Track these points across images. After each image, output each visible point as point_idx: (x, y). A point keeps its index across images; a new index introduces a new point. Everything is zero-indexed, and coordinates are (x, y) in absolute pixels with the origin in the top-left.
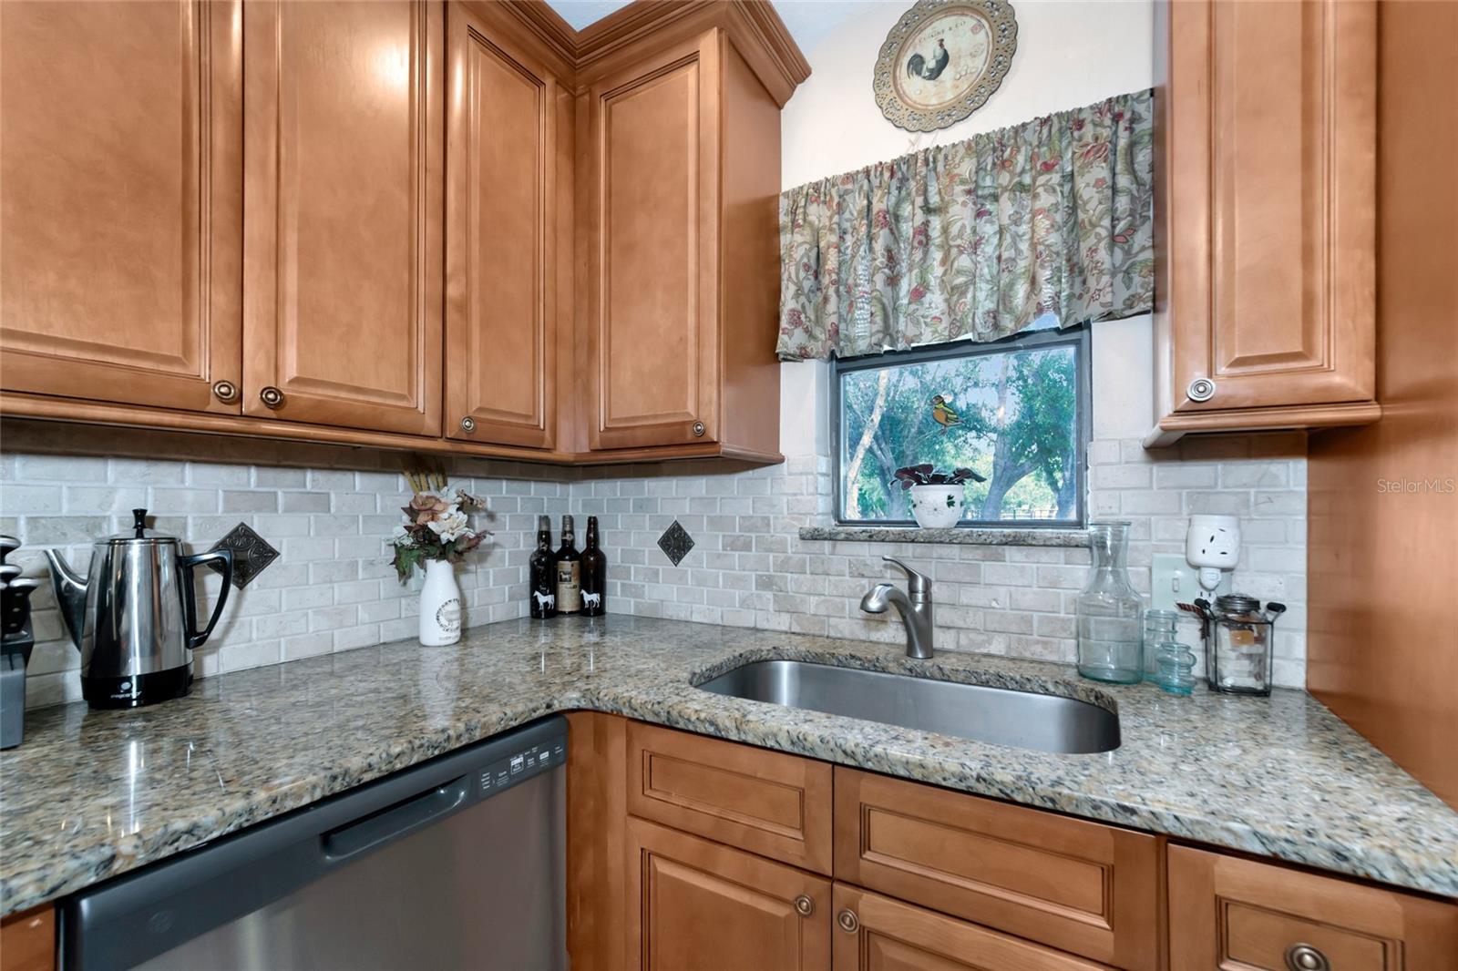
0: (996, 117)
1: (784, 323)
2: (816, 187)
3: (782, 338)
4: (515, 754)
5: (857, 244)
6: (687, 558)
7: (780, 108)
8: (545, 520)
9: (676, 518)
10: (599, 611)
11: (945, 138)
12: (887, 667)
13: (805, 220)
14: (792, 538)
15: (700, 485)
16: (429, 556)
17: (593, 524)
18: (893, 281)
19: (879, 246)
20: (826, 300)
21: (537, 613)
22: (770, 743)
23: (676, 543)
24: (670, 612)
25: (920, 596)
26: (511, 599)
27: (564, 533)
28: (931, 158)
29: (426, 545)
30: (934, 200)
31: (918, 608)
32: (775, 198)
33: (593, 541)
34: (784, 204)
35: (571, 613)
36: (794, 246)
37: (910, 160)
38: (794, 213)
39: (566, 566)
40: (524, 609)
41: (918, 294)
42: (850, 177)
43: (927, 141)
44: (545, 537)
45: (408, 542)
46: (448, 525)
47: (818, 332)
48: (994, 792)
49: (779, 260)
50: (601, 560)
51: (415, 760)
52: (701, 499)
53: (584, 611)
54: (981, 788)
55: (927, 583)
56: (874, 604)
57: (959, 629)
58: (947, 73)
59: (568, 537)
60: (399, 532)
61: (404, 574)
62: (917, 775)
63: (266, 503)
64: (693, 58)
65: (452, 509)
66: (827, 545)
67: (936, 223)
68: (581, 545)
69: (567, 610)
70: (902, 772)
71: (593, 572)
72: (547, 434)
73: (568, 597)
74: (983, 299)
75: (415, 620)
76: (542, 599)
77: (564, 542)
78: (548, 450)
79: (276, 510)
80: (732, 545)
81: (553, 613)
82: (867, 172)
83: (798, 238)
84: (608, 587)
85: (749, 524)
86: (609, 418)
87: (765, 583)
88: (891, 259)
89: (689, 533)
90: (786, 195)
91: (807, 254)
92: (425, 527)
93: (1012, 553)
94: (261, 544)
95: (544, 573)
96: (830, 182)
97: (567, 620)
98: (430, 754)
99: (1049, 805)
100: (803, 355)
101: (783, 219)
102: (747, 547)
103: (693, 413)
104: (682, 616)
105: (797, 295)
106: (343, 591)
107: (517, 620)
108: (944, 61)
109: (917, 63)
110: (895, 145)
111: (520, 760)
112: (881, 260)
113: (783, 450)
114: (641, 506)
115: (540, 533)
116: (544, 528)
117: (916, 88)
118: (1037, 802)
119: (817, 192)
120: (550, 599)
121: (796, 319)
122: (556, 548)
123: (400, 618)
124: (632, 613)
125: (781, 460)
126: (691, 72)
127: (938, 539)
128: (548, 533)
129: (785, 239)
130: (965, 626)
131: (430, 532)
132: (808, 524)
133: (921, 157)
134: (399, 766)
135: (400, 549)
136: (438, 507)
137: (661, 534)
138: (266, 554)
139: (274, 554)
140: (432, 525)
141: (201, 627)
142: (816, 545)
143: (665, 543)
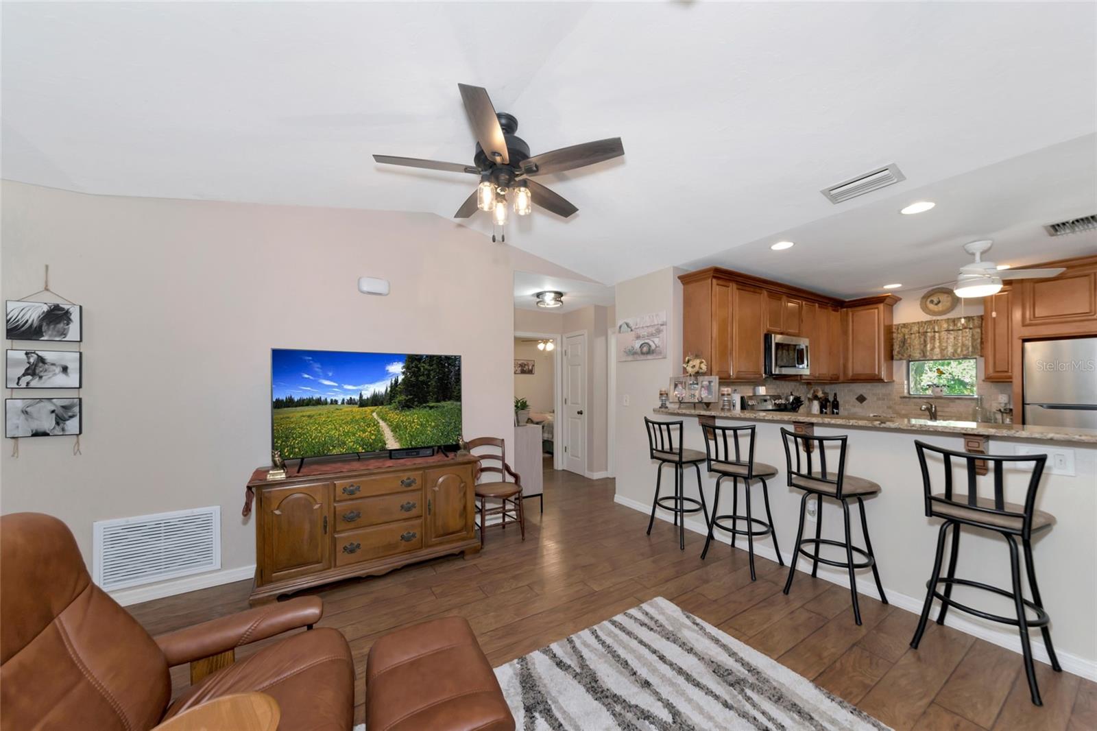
0: (951, 315)
1: (895, 353)
2: (904, 324)
3: (895, 356)
5: (916, 337)
6: (865, 402)
7: (892, 306)
9: (861, 393)
11: (939, 318)
13: (901, 331)
14: (897, 399)
15: (869, 386)
17: (835, 395)
18: (925, 346)
19: (922, 340)
20: (907, 349)
23: (861, 399)
24: (859, 414)
28: (936, 322)
29: (816, 397)
30: (936, 330)
31: (933, 411)
32: (892, 325)
33: (835, 399)
34: (894, 327)
36: (897, 337)
37: (930, 322)
38: (898, 329)
39: (828, 404)
41: (932, 349)
42: (914, 323)
43: (935, 318)
47: (905, 355)
49: (893, 339)
50: (838, 402)
52: (869, 388)
56: (923, 409)
58: (940, 305)
64: (877, 308)
66: (907, 399)
67: (937, 335)
68: (831, 398)
71: (836, 405)
73: (828, 410)
74: (950, 350)
80: (879, 399)
82: (918, 323)
83: (899, 336)
84: (840, 408)
85: (884, 395)
86: (853, 371)
87: (889, 407)
88: (925, 341)
89: (865, 397)
90: (895, 325)
91: (901, 338)
93: (957, 401)
96: (908, 324)
100: (901, 359)
101: (894, 330)
102: (884, 399)
103: (877, 373)
105: (899, 347)
108: (939, 302)
109: (932, 302)
110: (925, 317)
112: (922, 342)
113: (894, 378)
114: (850, 390)
117: (931, 306)
119: (905, 326)
121: (899, 352)
124: (848, 414)
126: (876, 311)
129: (895, 335)
130: (945, 415)
132: (902, 395)
133: (932, 321)
137: (856, 397)
142: (904, 399)
143: (857, 399)
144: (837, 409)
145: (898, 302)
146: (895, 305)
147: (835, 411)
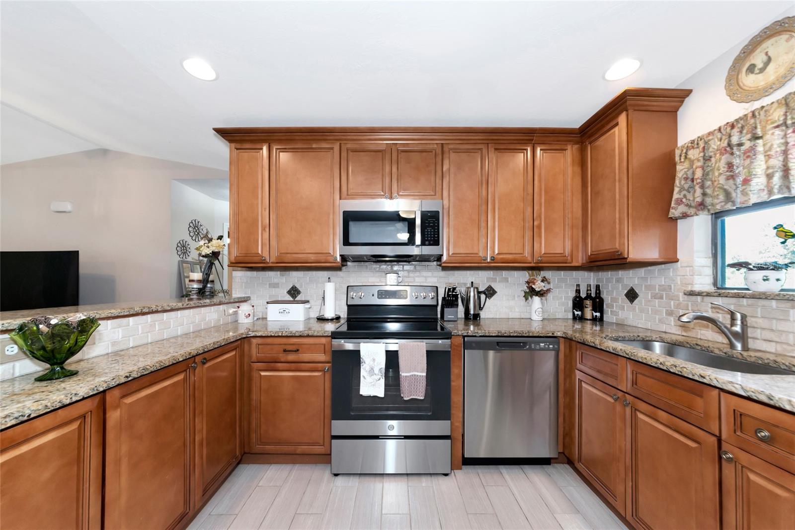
1: (673, 205)
2: (693, 142)
3: (672, 211)
4: (542, 343)
6: (636, 301)
7: (676, 112)
8: (578, 285)
9: (631, 285)
10: (601, 319)
11: (766, 101)
12: (714, 351)
13: (686, 157)
14: (681, 294)
15: (642, 272)
16: (533, 295)
17: (598, 287)
18: (733, 177)
20: (695, 191)
21: (575, 318)
22: (608, 350)
23: (632, 295)
24: (630, 323)
25: (739, 322)
26: (565, 311)
27: (588, 290)
28: (757, 113)
29: (532, 292)
30: (759, 132)
31: (738, 328)
32: (674, 151)
33: (598, 293)
34: (677, 152)
35: (590, 320)
36: (681, 169)
37: (744, 118)
38: (680, 156)
39: (588, 302)
40: (570, 316)
41: (746, 182)
42: (710, 134)
43: (757, 105)
44: (578, 291)
45: (528, 290)
46: (539, 286)
48: (665, 368)
49: (675, 177)
50: (602, 301)
51: (515, 335)
52: (642, 278)
53: (594, 320)
54: (661, 367)
55: (744, 317)
57: (777, 342)
59: (589, 292)
60: (525, 288)
61: (527, 299)
62: (644, 361)
63: (494, 280)
65: (539, 282)
66: (699, 298)
68: (593, 295)
69: (589, 318)
70: (640, 360)
71: (598, 304)
72: (569, 258)
73: (589, 313)
75: (530, 313)
76: (576, 313)
77: (587, 294)
78: (569, 263)
79: (496, 282)
80: (655, 297)
81: (582, 319)
82: (720, 129)
83: (683, 167)
84: (605, 311)
85: (663, 288)
86: (591, 250)
87: (670, 313)
88: (732, 167)
89: (637, 292)
90: (679, 148)
91: (686, 173)
92: (531, 286)
94: (494, 290)
95: (578, 303)
96: (700, 138)
97: (589, 322)
98: (519, 335)
99: (680, 373)
100: (687, 216)
101: (677, 159)
102: (661, 298)
104: (634, 325)
105: (680, 192)
106: (512, 303)
107: (568, 319)
108: (768, 62)
109: (751, 69)
110: (735, 112)
111: (543, 344)
113: (678, 257)
114: (619, 280)
115: (577, 290)
116: (578, 288)
117: (749, 81)
118: (677, 372)
119: (693, 144)
120: (579, 313)
121: (680, 202)
122: (583, 295)
123: (527, 312)
124: (615, 322)
125: (677, 261)
127: (758, 297)
128: (579, 290)
129: (677, 168)
130: (780, 341)
131: (533, 288)
132: (689, 288)
133: (750, 115)
134: (512, 335)
135: (525, 292)
136: (535, 281)
137: (626, 292)
138: (494, 292)
139: (496, 292)
140: (533, 286)
141: (482, 306)
142: (694, 298)
143: (627, 295)
144: (601, 311)
145: (687, 100)
146: (681, 109)
147: (598, 314)
